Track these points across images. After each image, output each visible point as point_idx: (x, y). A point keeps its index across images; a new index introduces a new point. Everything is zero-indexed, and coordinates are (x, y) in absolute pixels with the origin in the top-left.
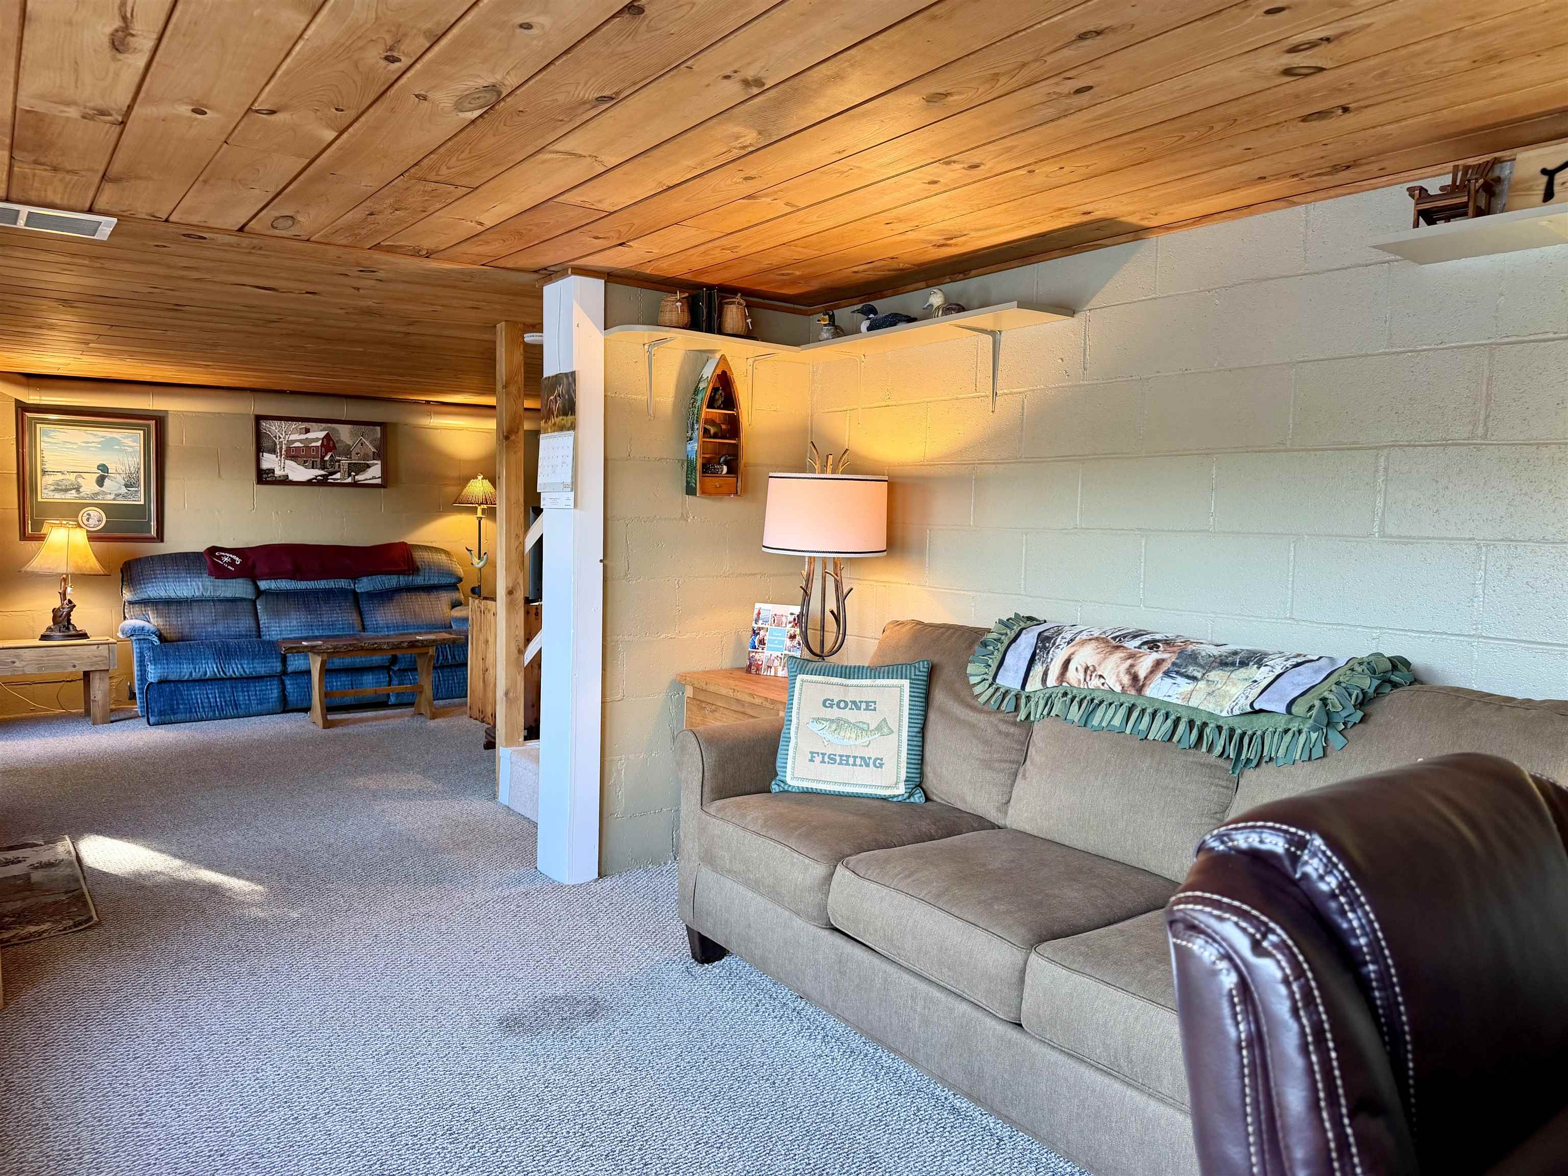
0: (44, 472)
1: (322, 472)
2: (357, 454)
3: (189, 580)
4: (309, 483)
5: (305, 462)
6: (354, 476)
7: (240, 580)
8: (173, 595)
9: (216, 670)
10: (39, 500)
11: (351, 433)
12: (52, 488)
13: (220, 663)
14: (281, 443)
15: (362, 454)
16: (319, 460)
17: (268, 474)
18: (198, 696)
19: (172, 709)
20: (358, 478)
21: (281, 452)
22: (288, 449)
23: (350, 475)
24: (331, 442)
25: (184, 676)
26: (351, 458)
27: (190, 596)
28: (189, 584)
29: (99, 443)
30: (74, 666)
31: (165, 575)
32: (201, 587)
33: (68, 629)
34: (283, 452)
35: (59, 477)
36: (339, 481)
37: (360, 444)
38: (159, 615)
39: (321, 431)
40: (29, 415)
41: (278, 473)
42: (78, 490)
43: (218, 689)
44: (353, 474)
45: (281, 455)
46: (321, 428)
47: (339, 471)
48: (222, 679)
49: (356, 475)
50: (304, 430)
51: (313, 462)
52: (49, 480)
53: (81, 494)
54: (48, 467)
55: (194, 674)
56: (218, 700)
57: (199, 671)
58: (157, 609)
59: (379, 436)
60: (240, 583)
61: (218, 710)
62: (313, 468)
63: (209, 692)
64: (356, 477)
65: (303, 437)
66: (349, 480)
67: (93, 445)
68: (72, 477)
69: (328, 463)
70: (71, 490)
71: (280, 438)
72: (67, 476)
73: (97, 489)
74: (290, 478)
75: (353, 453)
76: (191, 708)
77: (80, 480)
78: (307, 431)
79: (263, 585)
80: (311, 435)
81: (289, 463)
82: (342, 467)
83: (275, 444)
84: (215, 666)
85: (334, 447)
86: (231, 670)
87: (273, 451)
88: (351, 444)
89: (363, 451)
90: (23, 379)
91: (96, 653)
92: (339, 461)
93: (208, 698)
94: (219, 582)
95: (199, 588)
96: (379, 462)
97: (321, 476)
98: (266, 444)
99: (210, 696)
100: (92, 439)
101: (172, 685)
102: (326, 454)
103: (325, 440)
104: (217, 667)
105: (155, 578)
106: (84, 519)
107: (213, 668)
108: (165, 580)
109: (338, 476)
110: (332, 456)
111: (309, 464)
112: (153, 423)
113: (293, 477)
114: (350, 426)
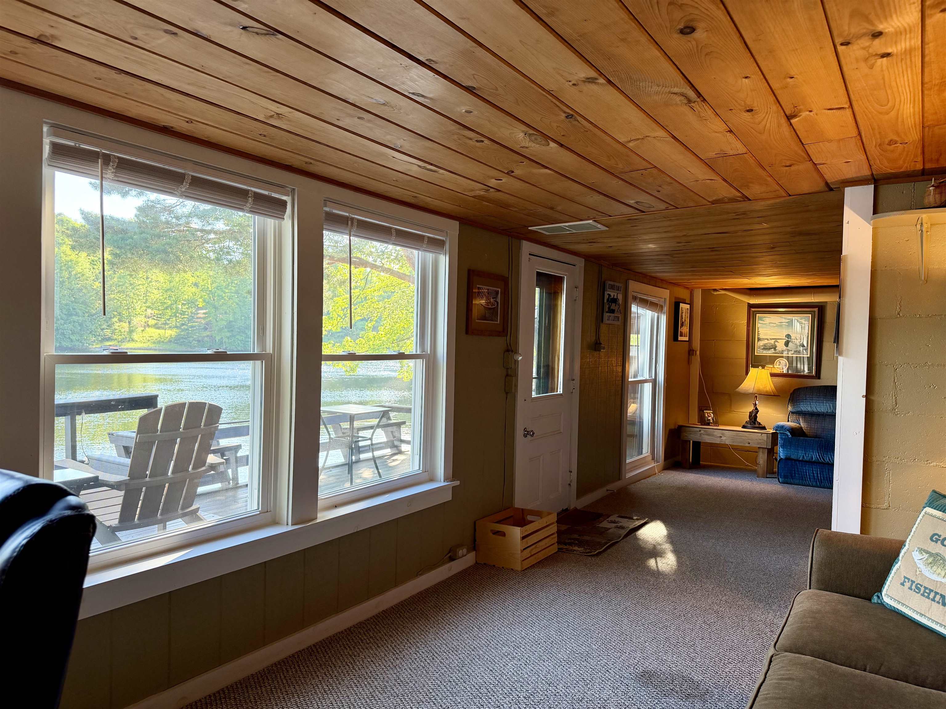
0: (759, 339)
3: (825, 402)
8: (815, 410)
9: (818, 457)
10: (756, 354)
12: (762, 347)
13: (821, 454)
18: (807, 471)
19: (791, 476)
25: (800, 457)
27: (825, 412)
28: (825, 404)
29: (787, 323)
30: (749, 443)
31: (811, 399)
32: (832, 407)
33: (755, 423)
35: (766, 342)
38: (805, 421)
40: (753, 309)
42: (775, 349)
43: (820, 469)
48: (822, 463)
52: (761, 343)
53: (777, 351)
54: (761, 336)
55: (805, 457)
56: (819, 475)
57: (808, 456)
58: (804, 418)
61: (819, 482)
63: (814, 469)
67: (784, 324)
68: (773, 342)
70: (772, 349)
72: (770, 341)
73: (785, 348)
76: (802, 477)
77: (776, 343)
84: (817, 454)
86: (827, 458)
90: (748, 291)
91: (760, 438)
93: (813, 473)
95: (830, 408)
99: (814, 472)
100: (784, 320)
101: (793, 461)
104: (819, 455)
105: (805, 399)
106: (777, 364)
107: (816, 455)
108: (811, 401)
112: (816, 310)
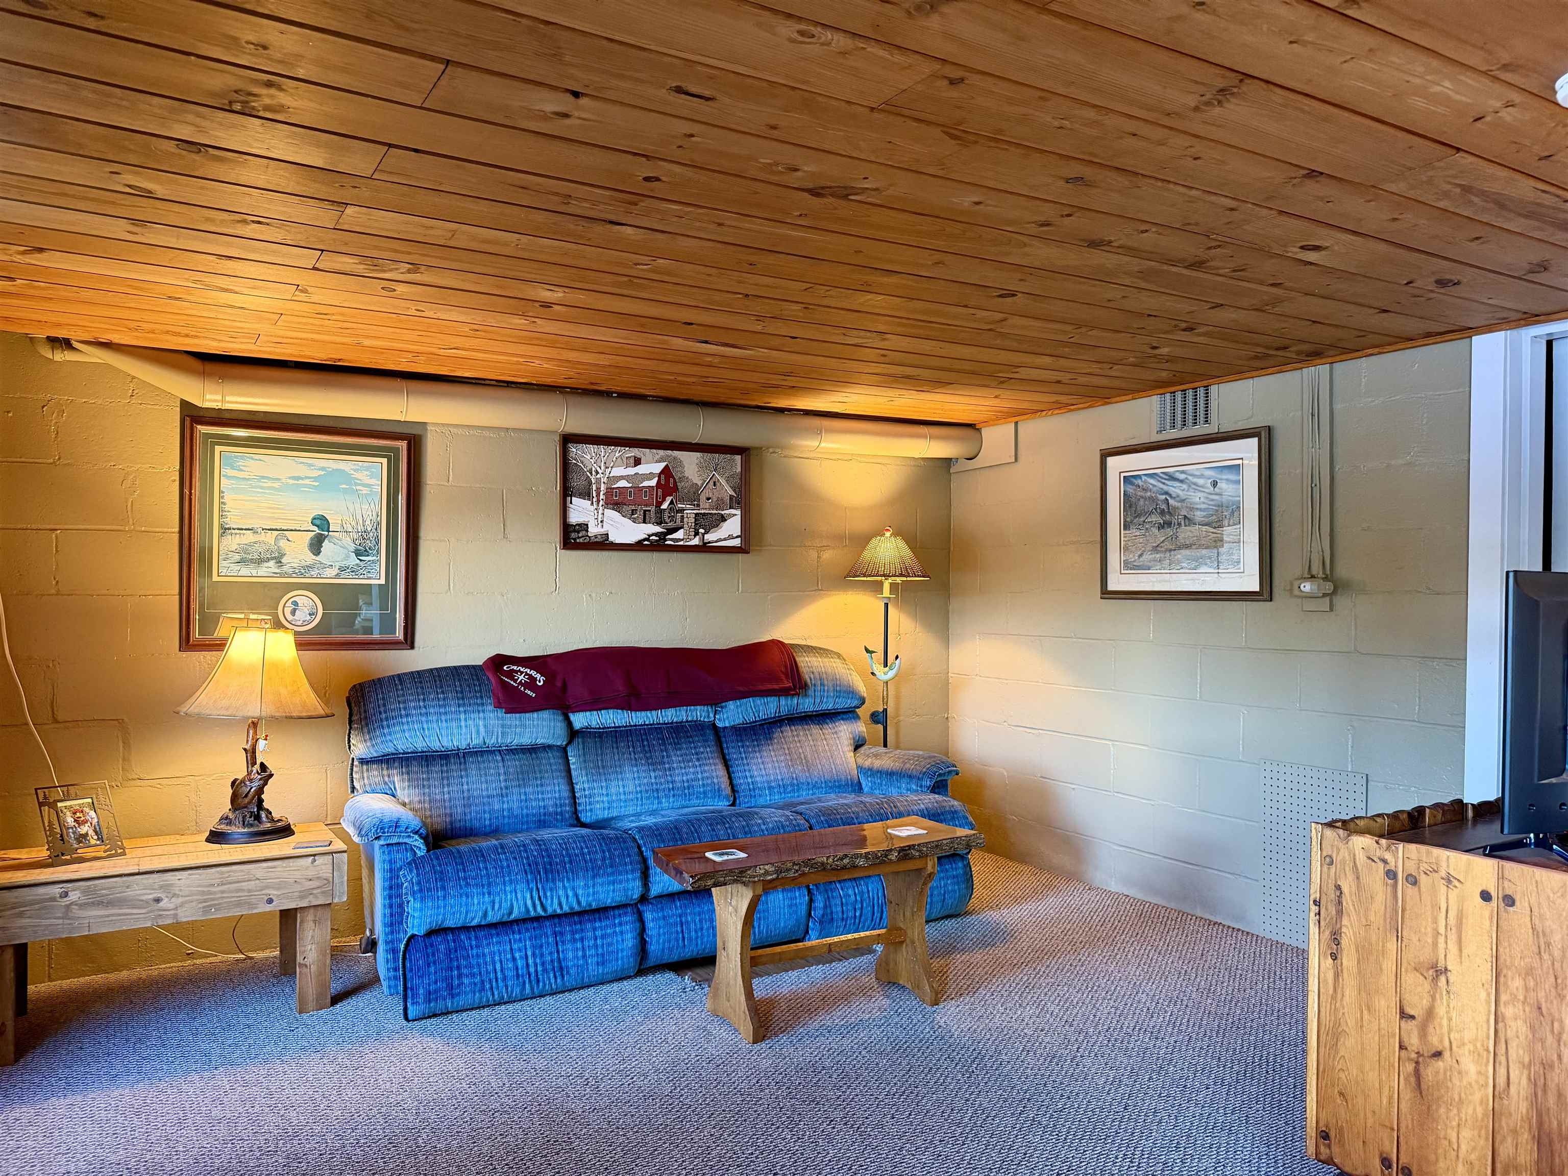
0: (224, 530)
1: (658, 529)
2: (708, 499)
3: (462, 716)
4: (639, 546)
5: (633, 512)
6: (703, 535)
7: (545, 714)
8: (435, 745)
9: (529, 903)
10: (215, 578)
11: (700, 466)
12: (237, 557)
13: (538, 889)
14: (598, 481)
15: (715, 499)
16: (653, 509)
17: (578, 533)
18: (497, 958)
19: (450, 987)
20: (708, 537)
21: (598, 495)
22: (610, 491)
23: (696, 534)
24: (671, 480)
25: (473, 919)
26: (698, 505)
27: (463, 745)
28: (463, 724)
30: (270, 901)
31: (424, 711)
32: (482, 729)
33: (258, 818)
34: (602, 497)
35: (249, 537)
36: (681, 543)
37: (712, 483)
38: (413, 782)
39: (657, 462)
40: (202, 429)
41: (594, 530)
42: (278, 560)
43: (531, 939)
44: (702, 531)
45: (598, 501)
46: (657, 457)
47: (682, 528)
48: (537, 919)
49: (706, 532)
50: (632, 461)
51: (645, 511)
52: (232, 542)
53: (285, 568)
55: (490, 913)
56: (530, 961)
57: (500, 907)
58: (408, 773)
59: (739, 470)
60: (543, 719)
61: (530, 981)
62: (644, 522)
63: (515, 946)
64: (706, 536)
65: (631, 471)
66: (696, 541)
68: (270, 538)
69: (667, 514)
70: (268, 560)
71: (597, 473)
72: (262, 537)
73: (310, 558)
74: (611, 539)
75: (703, 497)
76: (483, 982)
77: (283, 543)
78: (637, 462)
79: (580, 720)
80: (642, 469)
81: (611, 513)
82: (686, 520)
83: (590, 483)
84: (528, 896)
85: (675, 489)
86: (556, 901)
87: (586, 494)
88: (699, 483)
89: (716, 494)
90: (195, 363)
91: (311, 873)
92: (681, 511)
93: (514, 959)
94: (514, 719)
95: (478, 732)
96: (738, 512)
97: (655, 534)
98: (576, 482)
99: (517, 955)
101: (450, 937)
102: (664, 500)
103: (663, 477)
104: (532, 897)
105: (407, 716)
106: (288, 611)
107: (524, 899)
108: (424, 719)
109: (679, 534)
110: (672, 502)
111: (639, 515)
112: (403, 445)
113: (615, 538)
114: (698, 454)
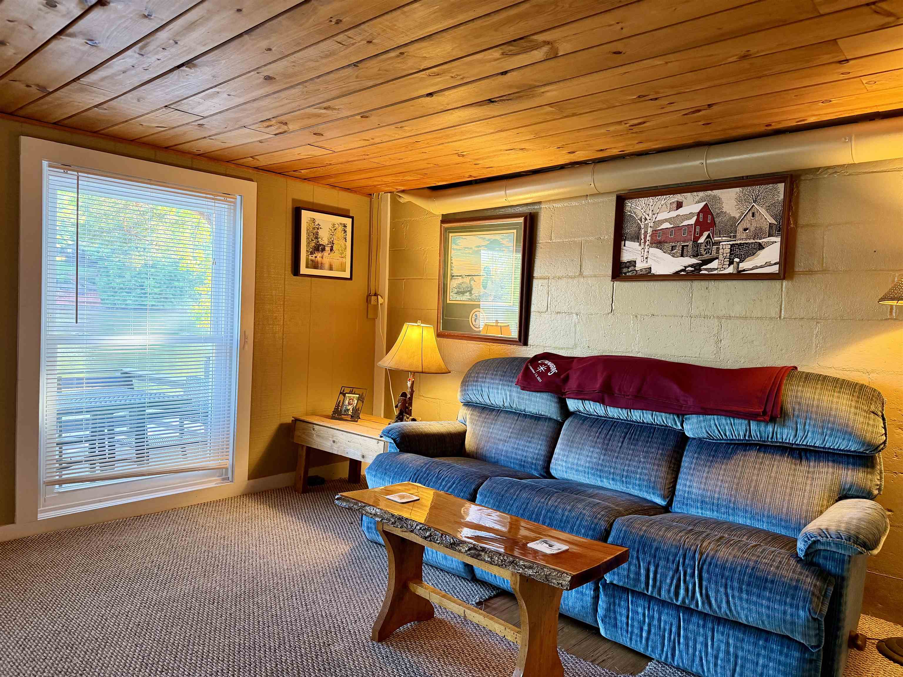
0: (451, 277)
1: (694, 261)
2: (745, 230)
3: (500, 387)
4: (676, 276)
5: (673, 248)
6: (738, 264)
7: (545, 395)
10: (448, 302)
11: (739, 200)
14: (646, 226)
15: (752, 229)
16: (690, 244)
17: (628, 268)
20: (742, 266)
21: (645, 237)
22: (655, 232)
23: (731, 263)
24: (710, 217)
26: (735, 236)
28: (499, 391)
34: (648, 238)
35: (461, 280)
36: (715, 272)
37: (750, 214)
38: (471, 420)
39: (696, 203)
40: (447, 225)
41: (640, 266)
44: (737, 260)
45: (645, 242)
46: (697, 198)
47: (717, 258)
49: (741, 261)
50: (675, 205)
51: (683, 246)
52: (455, 283)
54: (455, 272)
59: (782, 197)
60: (543, 399)
62: (682, 256)
64: (741, 265)
65: (674, 214)
66: (730, 270)
69: (703, 247)
70: (466, 292)
71: (646, 219)
72: (467, 280)
73: (482, 290)
74: (653, 271)
75: (740, 229)
78: (679, 205)
79: (573, 404)
80: (681, 211)
81: (654, 251)
82: (721, 251)
83: (640, 228)
85: (713, 223)
87: (636, 238)
88: (737, 216)
89: (754, 224)
92: (718, 243)
96: (778, 239)
97: (691, 266)
98: (629, 229)
102: (701, 235)
103: (701, 215)
106: (473, 319)
109: (714, 264)
110: (709, 236)
111: (678, 250)
112: (523, 219)
113: (657, 270)
114: (738, 190)
